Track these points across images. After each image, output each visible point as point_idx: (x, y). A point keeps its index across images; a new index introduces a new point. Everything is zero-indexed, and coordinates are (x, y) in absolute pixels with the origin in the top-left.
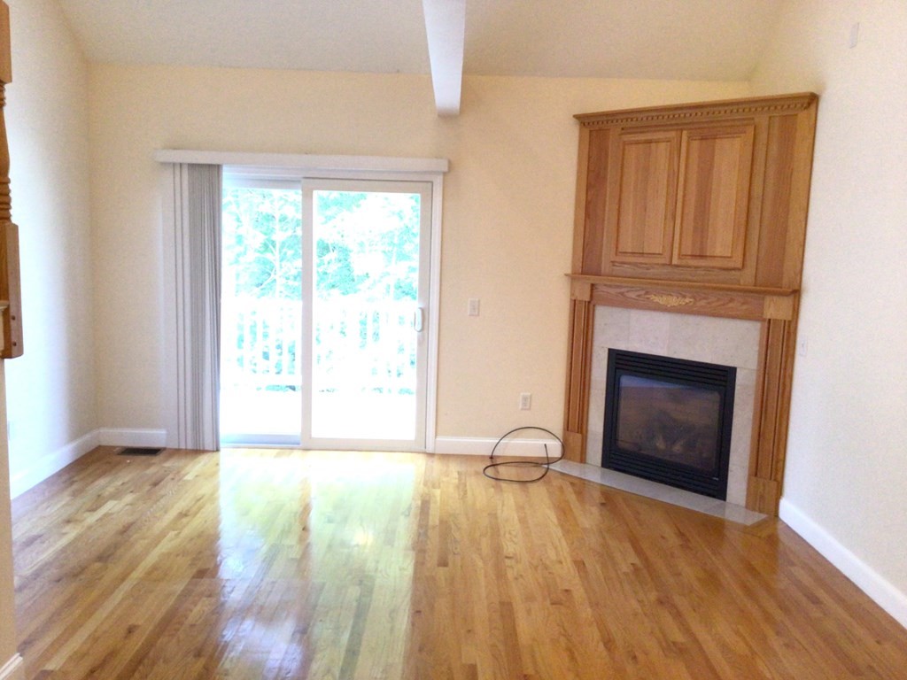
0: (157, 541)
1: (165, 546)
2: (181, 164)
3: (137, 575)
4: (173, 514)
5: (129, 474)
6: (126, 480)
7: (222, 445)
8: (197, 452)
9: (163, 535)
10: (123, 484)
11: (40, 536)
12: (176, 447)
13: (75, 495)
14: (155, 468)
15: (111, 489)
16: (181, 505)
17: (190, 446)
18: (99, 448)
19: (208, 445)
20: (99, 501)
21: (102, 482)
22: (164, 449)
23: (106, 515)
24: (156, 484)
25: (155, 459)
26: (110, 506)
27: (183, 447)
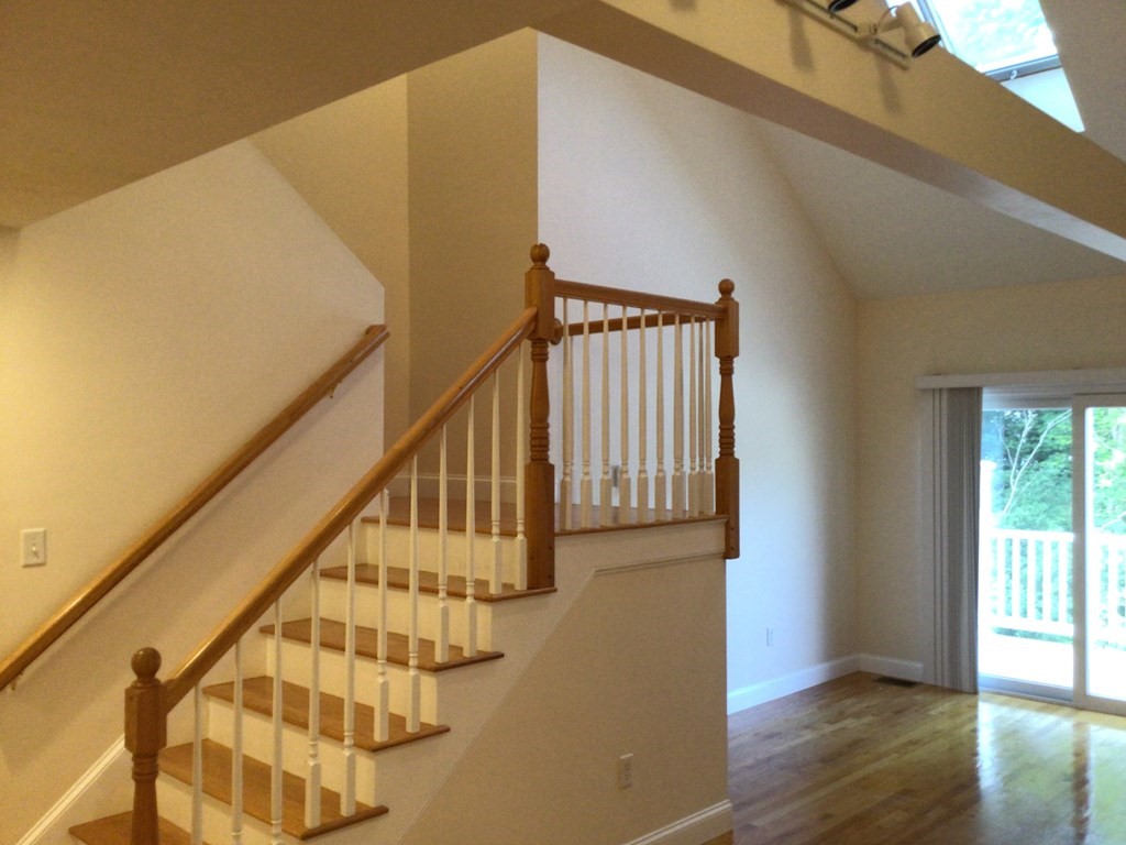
0: (879, 758)
1: (885, 763)
2: (941, 390)
3: (848, 780)
4: (904, 739)
5: (875, 700)
6: (873, 703)
7: (980, 688)
8: (955, 691)
9: (886, 754)
10: (868, 707)
11: (779, 734)
12: (933, 683)
13: (820, 708)
14: (904, 697)
15: (855, 709)
16: (914, 735)
17: (947, 685)
18: (859, 673)
19: (966, 686)
20: (841, 716)
21: (848, 702)
22: (921, 683)
23: (843, 729)
24: (898, 712)
25: (908, 691)
26: (849, 723)
27: (939, 684)
